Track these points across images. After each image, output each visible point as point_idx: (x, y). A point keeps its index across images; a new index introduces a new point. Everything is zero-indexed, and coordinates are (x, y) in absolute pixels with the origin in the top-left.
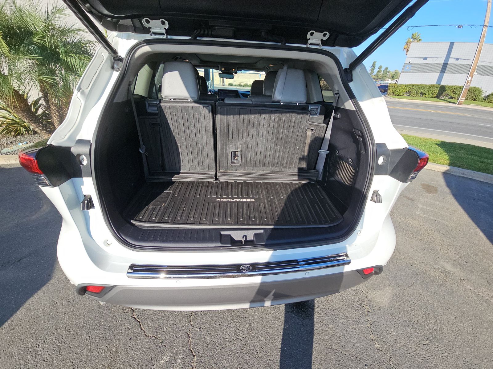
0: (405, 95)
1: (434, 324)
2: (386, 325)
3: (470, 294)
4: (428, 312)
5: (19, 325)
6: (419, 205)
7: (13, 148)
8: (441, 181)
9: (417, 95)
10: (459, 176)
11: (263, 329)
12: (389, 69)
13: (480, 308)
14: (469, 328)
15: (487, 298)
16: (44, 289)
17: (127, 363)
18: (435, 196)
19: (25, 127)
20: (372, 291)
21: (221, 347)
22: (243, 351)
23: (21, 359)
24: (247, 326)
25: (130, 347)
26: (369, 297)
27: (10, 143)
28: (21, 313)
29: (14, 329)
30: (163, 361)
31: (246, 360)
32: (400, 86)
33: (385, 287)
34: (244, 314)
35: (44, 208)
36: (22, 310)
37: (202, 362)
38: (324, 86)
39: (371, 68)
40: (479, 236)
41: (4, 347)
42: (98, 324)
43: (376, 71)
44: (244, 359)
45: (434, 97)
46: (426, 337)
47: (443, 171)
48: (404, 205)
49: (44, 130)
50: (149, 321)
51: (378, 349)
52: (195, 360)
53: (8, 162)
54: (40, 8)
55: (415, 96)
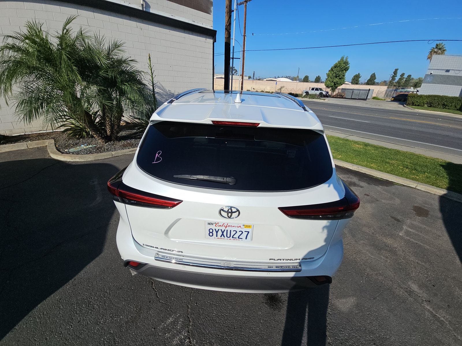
0: (426, 106)
1: (384, 333)
2: (341, 327)
3: (427, 313)
4: (382, 323)
5: (79, 282)
6: (405, 227)
7: (77, 149)
8: (436, 205)
9: (439, 106)
10: (456, 201)
11: (242, 311)
12: (412, 77)
13: (433, 327)
14: (416, 342)
15: (443, 319)
16: (97, 259)
17: (147, 318)
18: (424, 219)
19: (86, 132)
20: (337, 298)
21: (209, 319)
22: (225, 324)
23: (78, 306)
24: (230, 307)
25: (149, 307)
26: (333, 302)
27: (75, 144)
28: (82, 274)
29: (75, 285)
30: (169, 321)
31: (226, 331)
32: (421, 96)
33: (350, 296)
34: (229, 299)
35: (98, 199)
36: (82, 272)
37: (195, 326)
38: (339, 94)
39: (392, 76)
40: (455, 263)
41: (67, 298)
42: (130, 289)
43: (397, 79)
44: (224, 330)
45: (457, 110)
46: (374, 342)
47: (441, 195)
48: (389, 225)
49: (100, 136)
50: (162, 292)
51: (329, 344)
52: (191, 324)
53: (74, 160)
54: (104, 43)
55: (437, 108)
